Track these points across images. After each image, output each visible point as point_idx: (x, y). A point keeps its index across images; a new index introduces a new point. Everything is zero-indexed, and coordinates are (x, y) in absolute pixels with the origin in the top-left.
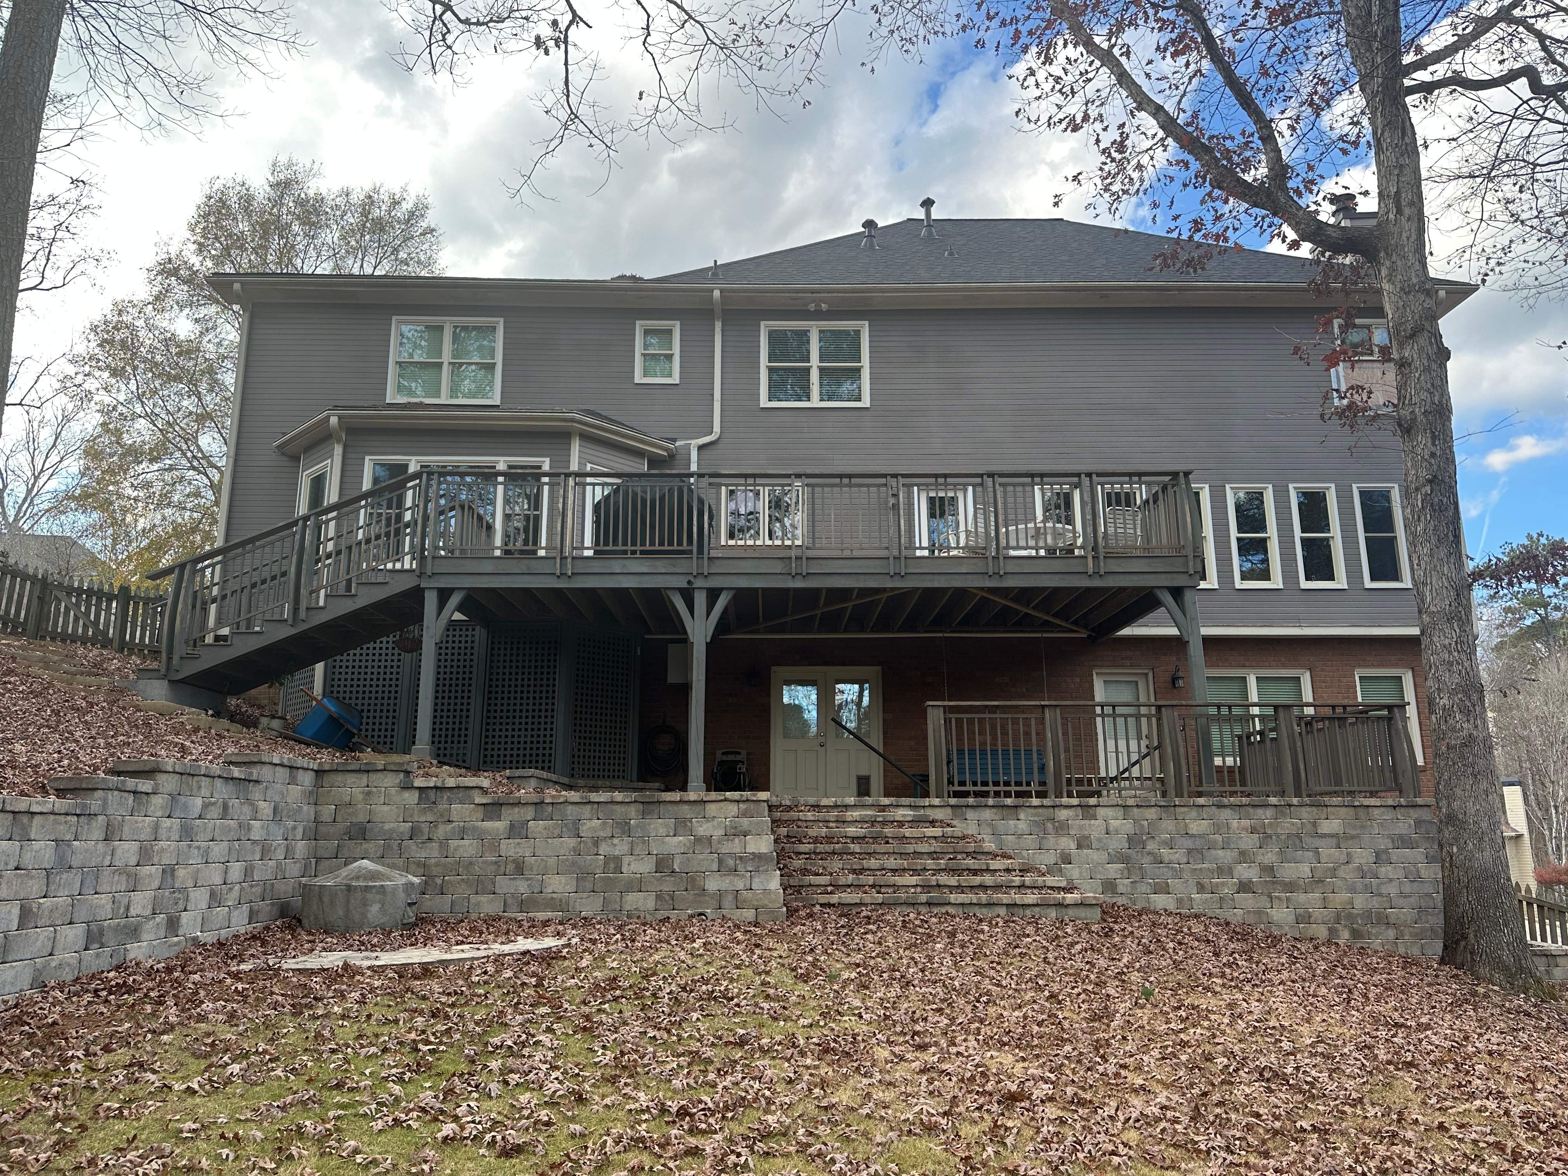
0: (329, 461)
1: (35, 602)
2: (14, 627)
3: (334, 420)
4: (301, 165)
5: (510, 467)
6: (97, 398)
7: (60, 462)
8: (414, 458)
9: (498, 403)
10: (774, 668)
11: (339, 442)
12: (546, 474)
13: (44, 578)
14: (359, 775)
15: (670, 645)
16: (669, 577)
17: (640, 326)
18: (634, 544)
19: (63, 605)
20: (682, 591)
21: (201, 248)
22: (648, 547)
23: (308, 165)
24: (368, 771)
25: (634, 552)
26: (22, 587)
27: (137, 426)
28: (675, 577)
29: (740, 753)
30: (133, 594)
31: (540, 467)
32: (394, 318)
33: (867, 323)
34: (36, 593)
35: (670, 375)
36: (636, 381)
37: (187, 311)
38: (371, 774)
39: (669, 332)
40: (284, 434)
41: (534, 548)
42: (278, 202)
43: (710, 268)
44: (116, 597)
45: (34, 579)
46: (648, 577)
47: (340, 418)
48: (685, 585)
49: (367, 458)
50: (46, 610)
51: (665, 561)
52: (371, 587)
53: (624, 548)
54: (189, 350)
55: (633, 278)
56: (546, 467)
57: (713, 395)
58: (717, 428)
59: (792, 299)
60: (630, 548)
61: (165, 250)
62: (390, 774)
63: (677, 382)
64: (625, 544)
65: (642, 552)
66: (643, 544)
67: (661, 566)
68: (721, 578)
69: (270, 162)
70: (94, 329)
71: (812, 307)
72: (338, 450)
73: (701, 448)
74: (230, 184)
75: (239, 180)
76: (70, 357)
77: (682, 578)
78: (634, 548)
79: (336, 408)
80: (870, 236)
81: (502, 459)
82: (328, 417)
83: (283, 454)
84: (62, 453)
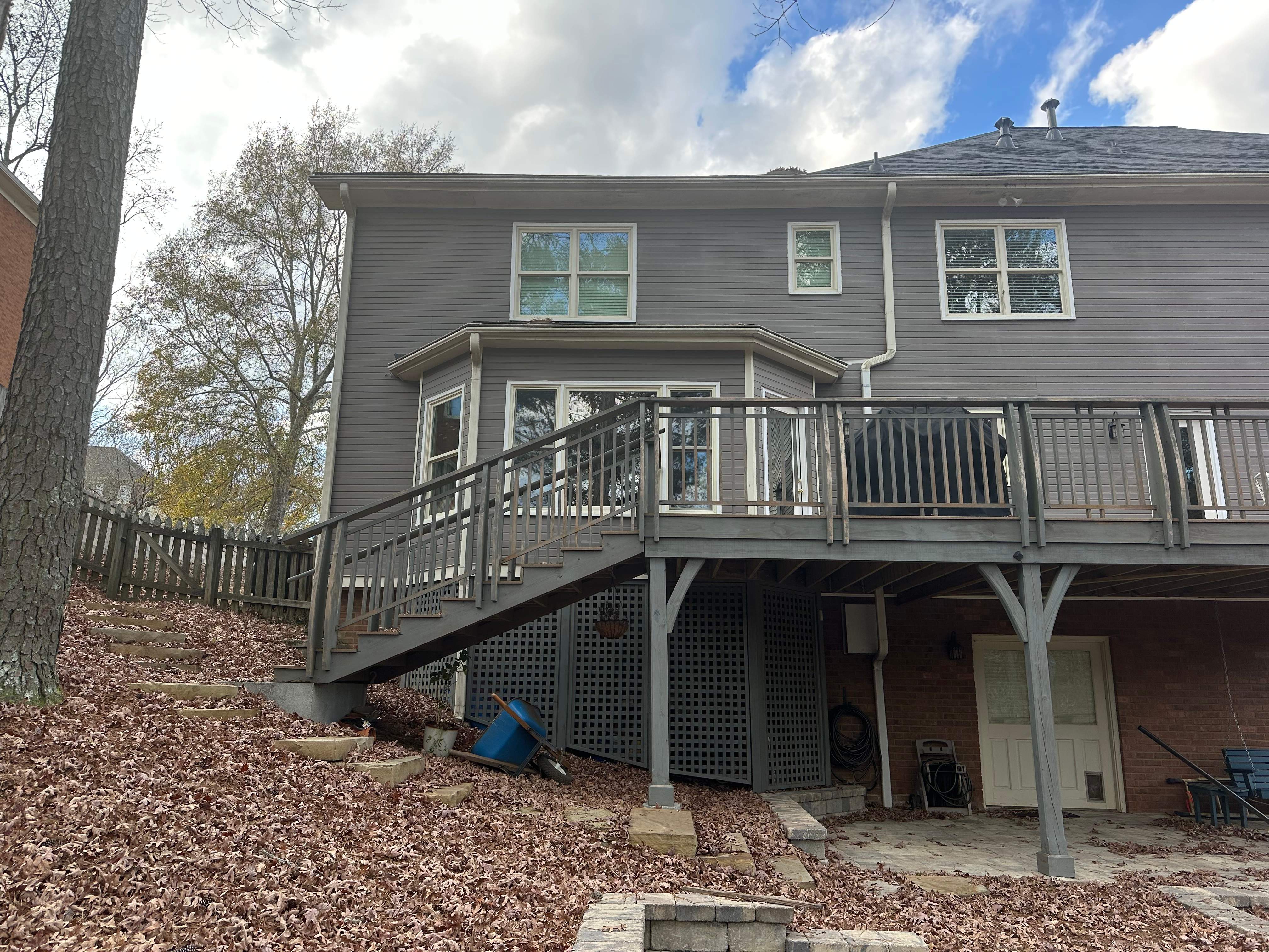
0: (463, 386)
1: (118, 545)
2: (94, 574)
3: (474, 339)
4: (337, 110)
5: (674, 393)
6: (149, 327)
7: (110, 385)
8: (562, 383)
9: (634, 320)
10: (974, 637)
11: (476, 364)
12: (717, 403)
13: (128, 518)
14: (712, 930)
15: (847, 606)
16: (986, 548)
17: (791, 228)
18: (928, 499)
19: (148, 547)
20: (1003, 567)
21: (248, 188)
22: (948, 504)
23: (344, 110)
24: (727, 924)
25: (929, 512)
26: (104, 528)
27: (184, 353)
28: (995, 549)
29: (946, 745)
30: (226, 537)
31: (708, 394)
32: (515, 225)
33: (1063, 221)
34: (120, 536)
35: (828, 284)
36: (791, 292)
37: (230, 249)
38: (732, 929)
39: (826, 235)
40: (403, 356)
41: (789, 504)
42: (315, 146)
43: (870, 162)
44: (208, 540)
45: (116, 520)
46: (957, 548)
47: (481, 334)
48: (1011, 560)
49: (509, 383)
50: (129, 555)
51: (981, 525)
52: (580, 556)
53: (915, 505)
54: (231, 283)
55: (794, 171)
56: (716, 394)
57: (883, 307)
58: (891, 344)
59: (979, 192)
60: (922, 504)
61: (217, 188)
62: (765, 930)
63: (840, 291)
64: (915, 499)
65: (942, 512)
66: (941, 498)
67: (974, 532)
68: (1061, 550)
69: (311, 108)
70: (150, 264)
71: (1003, 203)
72: (476, 374)
73: (873, 368)
74: (275, 128)
75: (284, 124)
76: (128, 289)
77: (1005, 549)
78: (928, 505)
79: (476, 323)
80: (1006, 135)
81: (665, 383)
82: (467, 336)
83: (397, 378)
84: (112, 376)
